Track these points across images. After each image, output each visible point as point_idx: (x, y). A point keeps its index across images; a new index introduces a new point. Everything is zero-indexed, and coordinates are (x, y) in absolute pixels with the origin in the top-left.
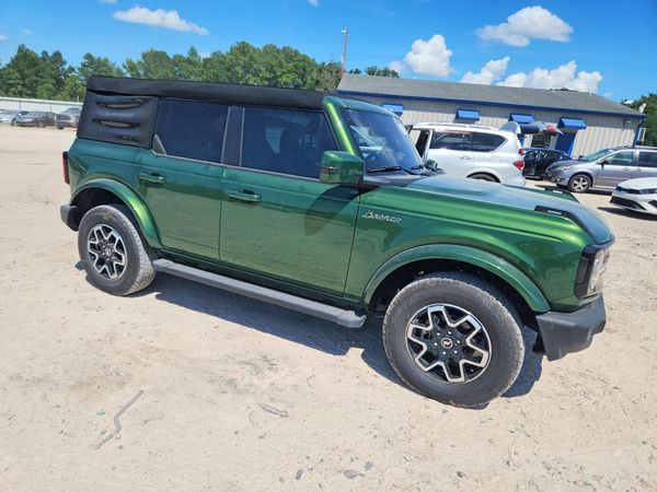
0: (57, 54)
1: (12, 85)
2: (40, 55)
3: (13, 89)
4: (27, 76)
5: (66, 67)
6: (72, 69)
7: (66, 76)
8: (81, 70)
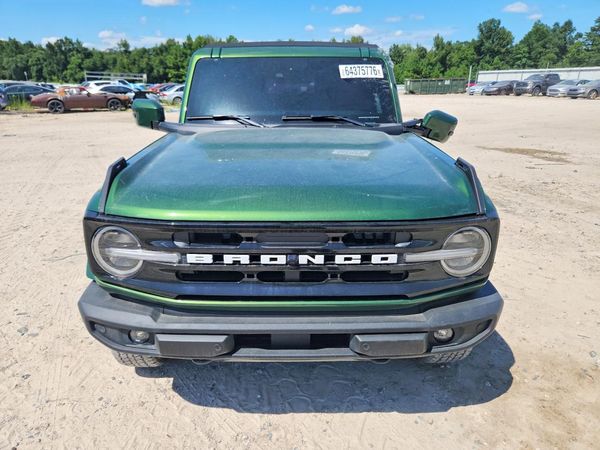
0: (569, 24)
1: (520, 59)
2: (552, 27)
3: (519, 62)
4: (534, 49)
5: (574, 35)
6: (580, 35)
7: (572, 43)
8: (589, 35)
